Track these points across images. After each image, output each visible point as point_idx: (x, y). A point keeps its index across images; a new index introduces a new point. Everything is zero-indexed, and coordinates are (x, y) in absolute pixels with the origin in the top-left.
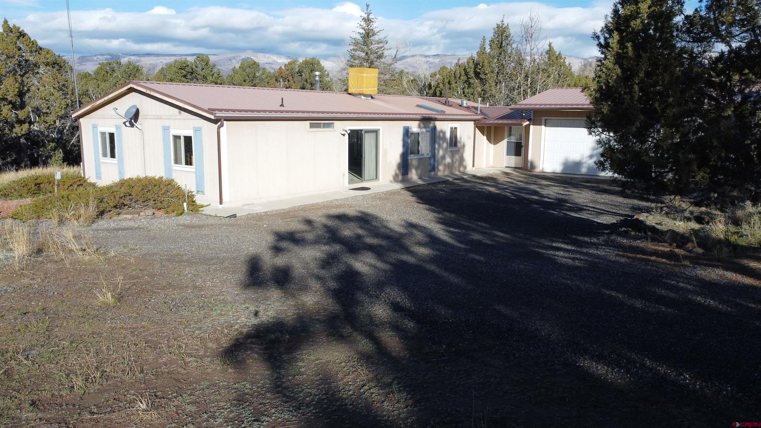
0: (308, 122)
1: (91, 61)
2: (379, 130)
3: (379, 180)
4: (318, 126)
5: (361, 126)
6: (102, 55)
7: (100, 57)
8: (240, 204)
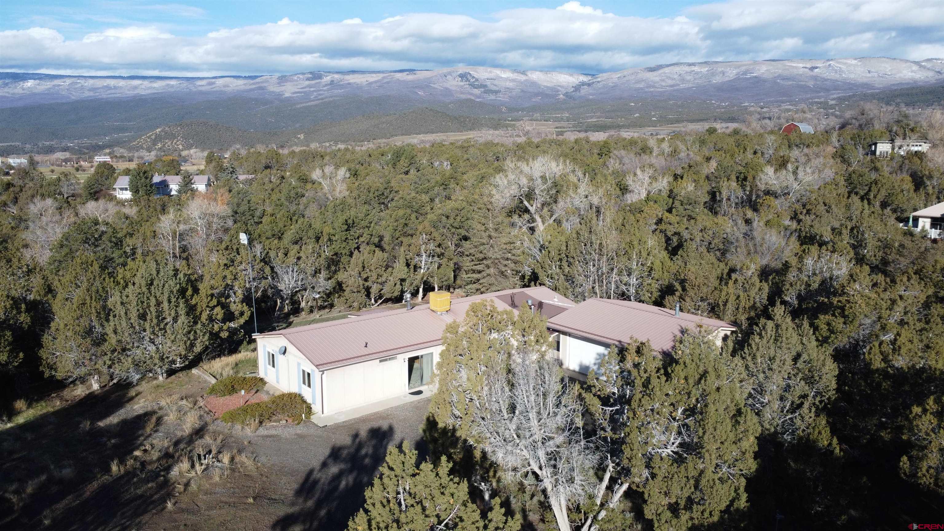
1: (291, 81)
4: (386, 360)
5: (418, 353)
6: (303, 74)
7: (301, 76)
8: (334, 413)
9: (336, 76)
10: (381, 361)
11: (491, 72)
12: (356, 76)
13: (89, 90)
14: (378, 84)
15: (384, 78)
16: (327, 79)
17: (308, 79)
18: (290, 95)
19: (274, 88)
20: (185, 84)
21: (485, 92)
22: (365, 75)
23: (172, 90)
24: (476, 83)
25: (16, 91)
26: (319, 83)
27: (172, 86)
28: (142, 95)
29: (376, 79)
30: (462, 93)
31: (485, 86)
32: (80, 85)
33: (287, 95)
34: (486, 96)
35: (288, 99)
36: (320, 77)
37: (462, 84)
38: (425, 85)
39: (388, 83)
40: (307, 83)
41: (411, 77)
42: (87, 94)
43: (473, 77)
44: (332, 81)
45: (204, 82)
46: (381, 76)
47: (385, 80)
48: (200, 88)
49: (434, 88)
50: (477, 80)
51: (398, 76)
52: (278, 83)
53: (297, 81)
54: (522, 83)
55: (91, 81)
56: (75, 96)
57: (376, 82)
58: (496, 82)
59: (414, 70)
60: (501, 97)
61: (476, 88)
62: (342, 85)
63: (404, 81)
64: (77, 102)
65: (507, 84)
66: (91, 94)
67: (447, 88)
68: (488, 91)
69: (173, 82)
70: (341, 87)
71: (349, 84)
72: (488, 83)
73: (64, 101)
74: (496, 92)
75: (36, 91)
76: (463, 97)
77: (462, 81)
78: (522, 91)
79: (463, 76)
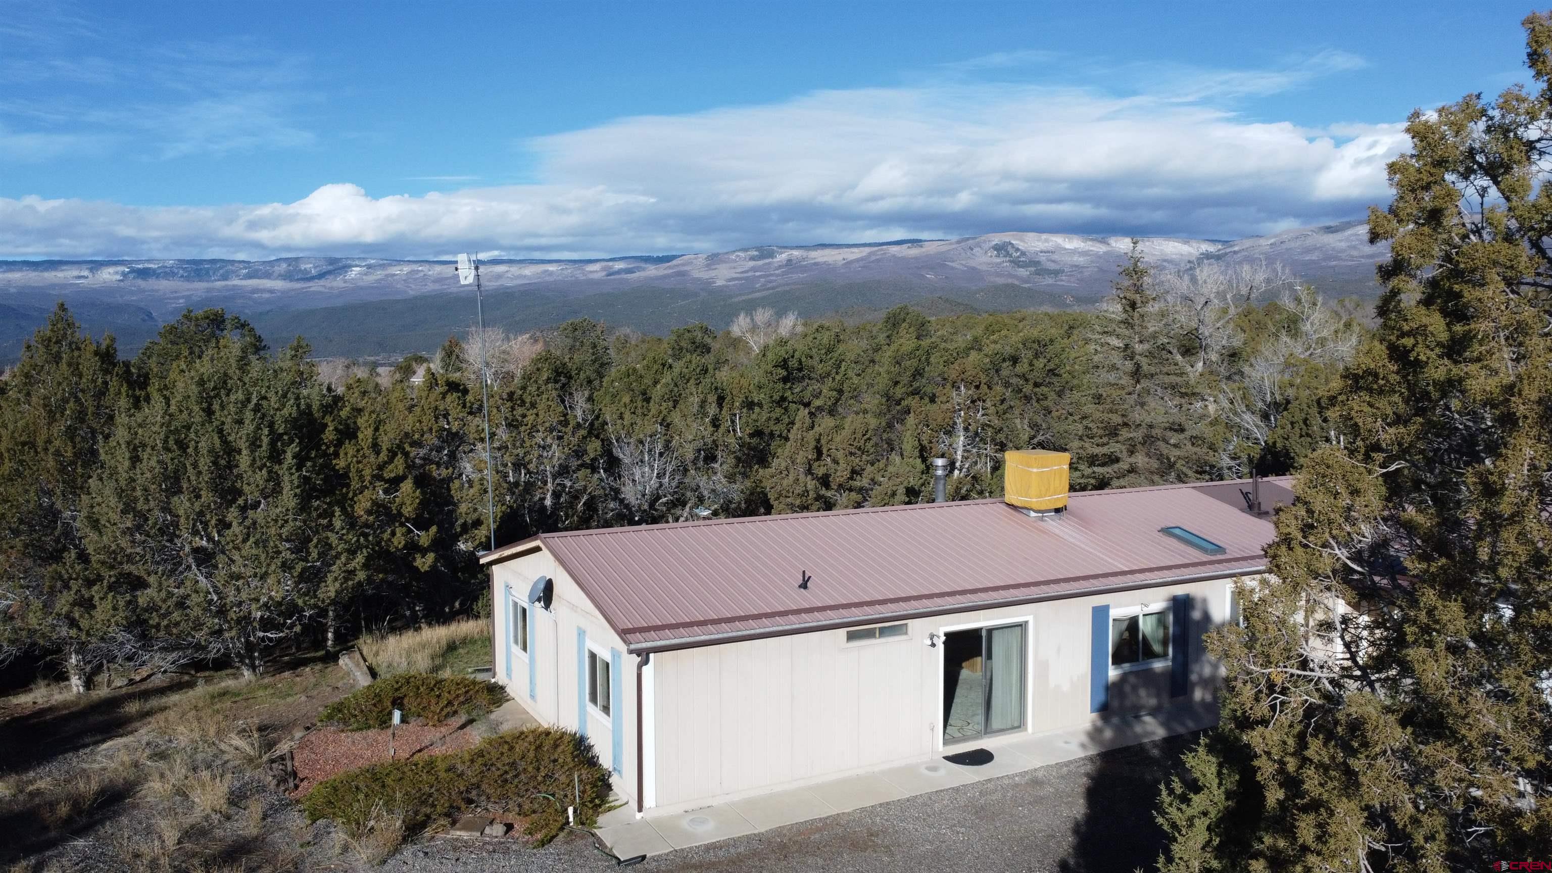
0: (843, 632)
1: (725, 262)
2: (1026, 622)
3: (1026, 730)
4: (870, 634)
5: (979, 621)
7: (742, 254)
8: (679, 809)
9: (796, 253)
10: (851, 637)
11: (1046, 241)
12: (827, 251)
13: (434, 282)
14: (861, 264)
15: (870, 254)
16: (782, 257)
17: (752, 258)
18: (724, 283)
19: (699, 273)
20: (569, 270)
21: (1038, 273)
22: (841, 251)
23: (551, 279)
24: (1022, 259)
25: (335, 284)
26: (769, 263)
27: (551, 273)
28: (508, 288)
29: (858, 256)
30: (998, 275)
31: (1038, 263)
32: (422, 274)
33: (719, 283)
34: (1037, 278)
35: (721, 289)
36: (771, 255)
37: (998, 260)
38: (937, 263)
39: (878, 261)
40: (752, 264)
41: (914, 252)
42: (431, 287)
43: (1017, 250)
44: (789, 261)
45: (596, 267)
46: (867, 250)
47: (873, 258)
48: (591, 276)
49: (953, 268)
50: (1023, 254)
51: (894, 249)
52: (708, 266)
53: (735, 261)
54: (1100, 257)
55: (438, 268)
56: (414, 290)
57: (857, 260)
58: (1055, 257)
59: (920, 241)
60: (1064, 281)
61: (1022, 267)
62: (805, 266)
63: (903, 259)
64: (416, 298)
65: (1075, 258)
66: (437, 287)
67: (974, 269)
68: (1042, 271)
69: (552, 268)
70: (804, 269)
71: (816, 264)
72: (1042, 258)
73: (399, 297)
74: (1056, 273)
75: (361, 284)
76: (1001, 281)
77: (998, 256)
78: (1101, 270)
79: (1000, 249)
